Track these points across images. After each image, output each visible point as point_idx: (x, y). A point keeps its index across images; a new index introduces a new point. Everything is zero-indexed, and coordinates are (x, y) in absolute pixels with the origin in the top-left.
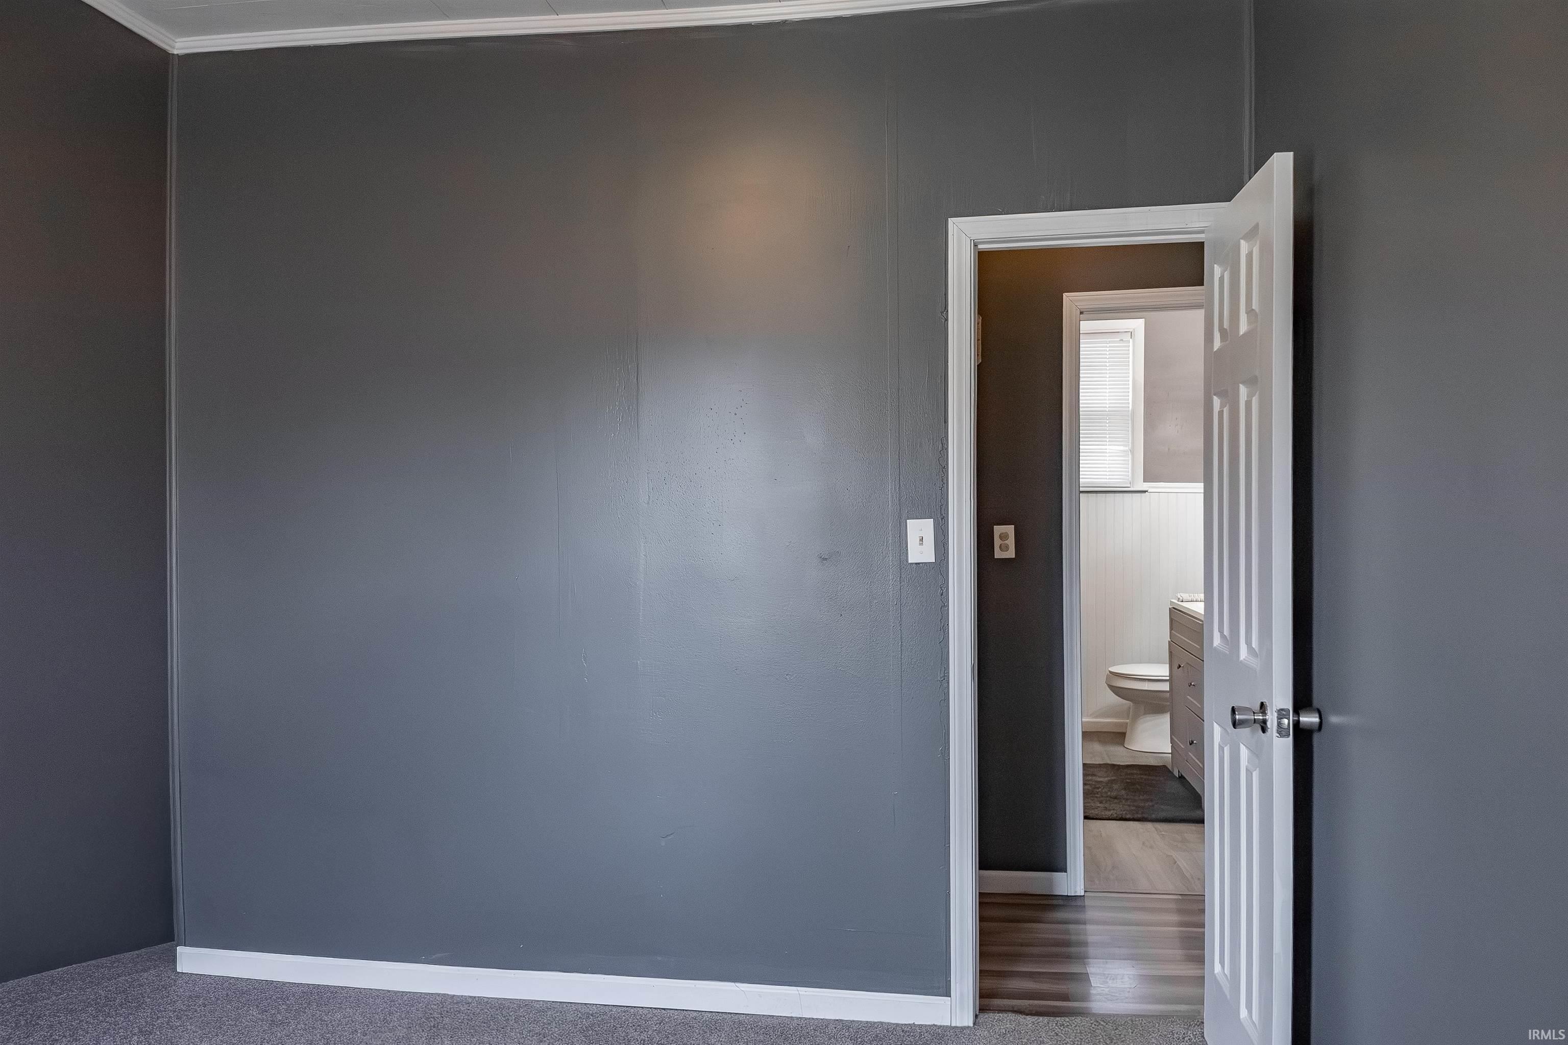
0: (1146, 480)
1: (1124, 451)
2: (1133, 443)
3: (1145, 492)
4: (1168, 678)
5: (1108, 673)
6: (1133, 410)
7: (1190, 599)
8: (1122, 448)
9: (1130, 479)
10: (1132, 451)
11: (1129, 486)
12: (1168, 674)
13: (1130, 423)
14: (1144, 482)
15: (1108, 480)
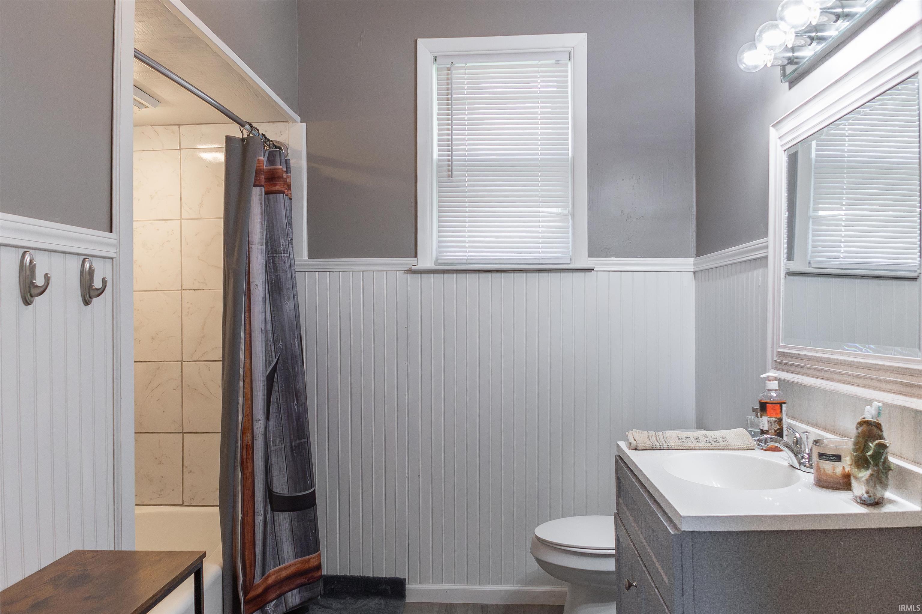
0: (591, 254)
1: (561, 215)
2: (574, 204)
3: (590, 270)
4: (614, 552)
5: (534, 537)
6: (573, 158)
7: (649, 444)
8: (559, 210)
9: (571, 254)
10: (573, 215)
11: (569, 262)
12: (613, 546)
13: (570, 175)
14: (589, 257)
15: (540, 255)
